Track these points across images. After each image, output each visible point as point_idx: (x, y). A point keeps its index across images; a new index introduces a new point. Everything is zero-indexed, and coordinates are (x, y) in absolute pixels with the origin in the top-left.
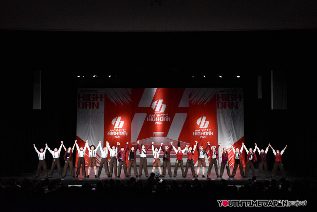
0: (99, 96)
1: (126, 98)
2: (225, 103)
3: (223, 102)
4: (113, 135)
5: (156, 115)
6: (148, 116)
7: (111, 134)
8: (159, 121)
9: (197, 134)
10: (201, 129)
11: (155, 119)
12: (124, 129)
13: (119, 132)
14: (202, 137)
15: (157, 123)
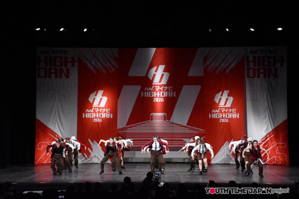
0: (69, 59)
1: (110, 62)
2: (258, 69)
3: (256, 68)
4: (90, 117)
5: (154, 88)
6: (142, 90)
7: (88, 116)
8: (158, 98)
9: (214, 116)
10: (221, 109)
11: (154, 94)
12: (108, 109)
13: (100, 113)
14: (222, 121)
15: (155, 100)
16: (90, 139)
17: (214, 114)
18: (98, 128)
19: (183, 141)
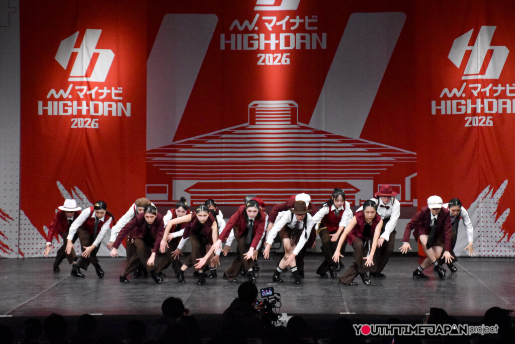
4: (61, 113)
5: (260, 23)
6: (223, 28)
7: (54, 109)
8: (273, 52)
9: (448, 108)
10: (471, 86)
11: (258, 40)
12: (116, 89)
13: (92, 100)
14: (471, 123)
15: (264, 61)
16: (62, 183)
17: (449, 102)
18: (86, 147)
19: (351, 187)
